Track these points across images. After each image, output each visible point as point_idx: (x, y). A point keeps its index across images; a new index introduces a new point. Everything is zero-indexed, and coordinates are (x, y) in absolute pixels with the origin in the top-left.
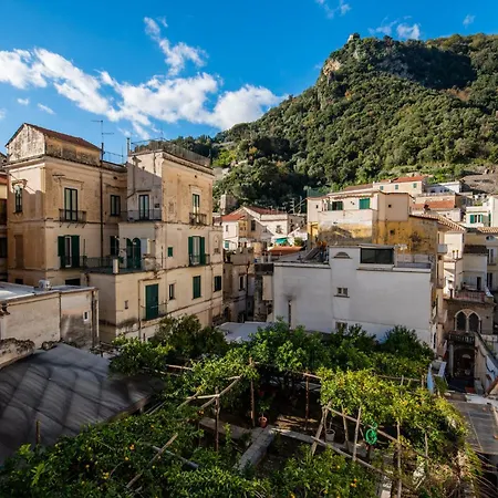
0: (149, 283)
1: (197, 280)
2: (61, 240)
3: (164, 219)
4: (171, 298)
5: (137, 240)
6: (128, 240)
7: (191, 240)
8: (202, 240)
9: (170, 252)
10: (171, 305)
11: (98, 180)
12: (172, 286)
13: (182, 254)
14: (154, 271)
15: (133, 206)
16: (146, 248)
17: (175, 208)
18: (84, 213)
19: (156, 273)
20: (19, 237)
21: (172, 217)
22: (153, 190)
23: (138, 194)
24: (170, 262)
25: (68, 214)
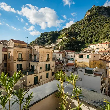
0: (35, 76)
1: (48, 74)
2: (17, 65)
3: (39, 61)
4: (41, 79)
5: (33, 66)
6: (32, 66)
7: (46, 65)
8: (49, 64)
9: (41, 68)
10: (41, 80)
11: (26, 51)
12: (41, 76)
13: (44, 68)
14: (37, 73)
15: (33, 58)
16: (35, 68)
17: (42, 58)
18: (23, 58)
19: (37, 74)
20: (9, 64)
21: (42, 60)
22: (37, 55)
23: (34, 55)
24: (41, 70)
25: (19, 59)
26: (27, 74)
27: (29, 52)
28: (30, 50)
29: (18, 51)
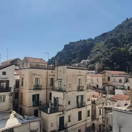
0: (61, 116)
1: (80, 113)
2: (34, 96)
3: (67, 91)
4: (69, 121)
5: (57, 98)
6: (54, 98)
7: (78, 97)
8: (82, 96)
9: (69, 103)
10: (69, 124)
11: (47, 73)
12: (69, 117)
13: (74, 103)
14: (63, 111)
15: (56, 85)
16: (60, 102)
17: (71, 86)
18: (41, 86)
21: (70, 89)
22: (63, 79)
23: (59, 80)
24: (69, 107)
25: (36, 87)
26: (49, 112)
27: (50, 75)
28: (52, 72)
29: (35, 74)
